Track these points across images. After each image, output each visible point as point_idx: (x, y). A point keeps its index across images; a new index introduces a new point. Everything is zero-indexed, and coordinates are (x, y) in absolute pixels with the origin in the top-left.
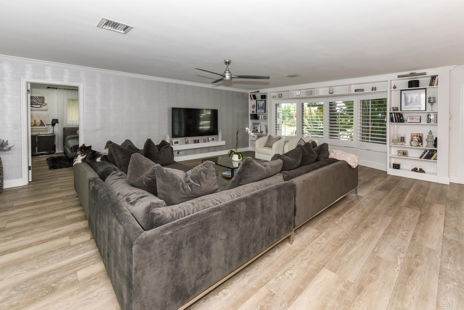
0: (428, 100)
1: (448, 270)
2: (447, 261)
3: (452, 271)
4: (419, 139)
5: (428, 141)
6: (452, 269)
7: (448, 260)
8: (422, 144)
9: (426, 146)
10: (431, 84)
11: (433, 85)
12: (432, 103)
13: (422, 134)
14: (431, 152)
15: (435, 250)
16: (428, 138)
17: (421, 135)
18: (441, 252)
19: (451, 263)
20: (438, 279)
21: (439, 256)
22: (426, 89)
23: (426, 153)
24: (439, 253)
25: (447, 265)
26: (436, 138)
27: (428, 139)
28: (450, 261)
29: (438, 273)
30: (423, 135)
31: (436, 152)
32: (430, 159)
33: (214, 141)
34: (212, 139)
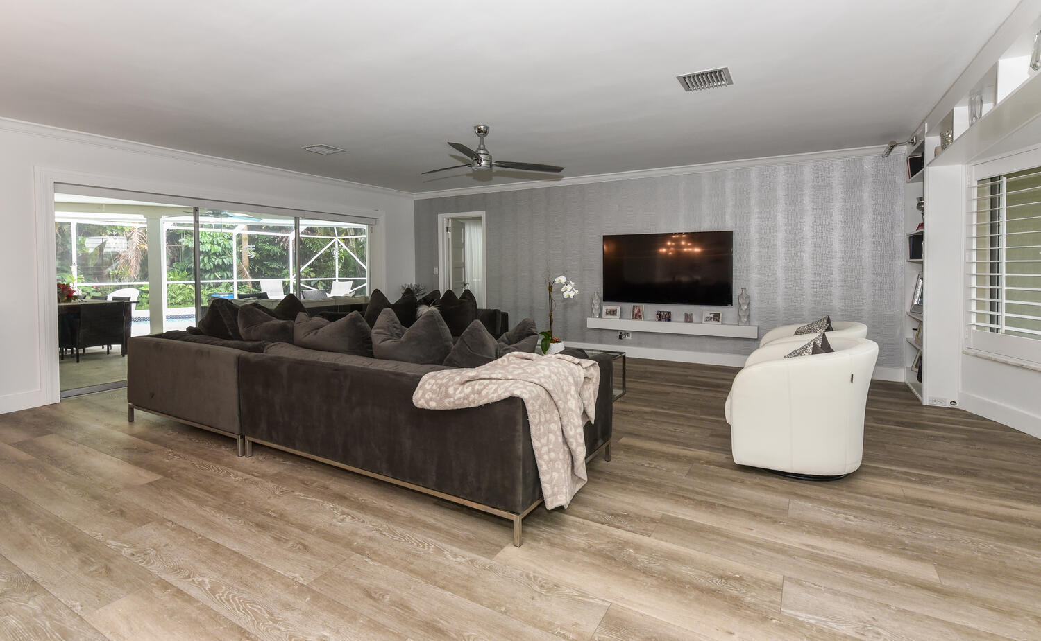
1: (29, 600)
2: (50, 612)
3: (20, 605)
6: (22, 607)
7: (49, 617)
15: (98, 609)
18: (81, 617)
19: (36, 615)
20: (29, 574)
21: (74, 606)
24: (82, 610)
25: (40, 605)
28: (43, 617)
29: (38, 581)
33: (716, 323)
34: (712, 316)
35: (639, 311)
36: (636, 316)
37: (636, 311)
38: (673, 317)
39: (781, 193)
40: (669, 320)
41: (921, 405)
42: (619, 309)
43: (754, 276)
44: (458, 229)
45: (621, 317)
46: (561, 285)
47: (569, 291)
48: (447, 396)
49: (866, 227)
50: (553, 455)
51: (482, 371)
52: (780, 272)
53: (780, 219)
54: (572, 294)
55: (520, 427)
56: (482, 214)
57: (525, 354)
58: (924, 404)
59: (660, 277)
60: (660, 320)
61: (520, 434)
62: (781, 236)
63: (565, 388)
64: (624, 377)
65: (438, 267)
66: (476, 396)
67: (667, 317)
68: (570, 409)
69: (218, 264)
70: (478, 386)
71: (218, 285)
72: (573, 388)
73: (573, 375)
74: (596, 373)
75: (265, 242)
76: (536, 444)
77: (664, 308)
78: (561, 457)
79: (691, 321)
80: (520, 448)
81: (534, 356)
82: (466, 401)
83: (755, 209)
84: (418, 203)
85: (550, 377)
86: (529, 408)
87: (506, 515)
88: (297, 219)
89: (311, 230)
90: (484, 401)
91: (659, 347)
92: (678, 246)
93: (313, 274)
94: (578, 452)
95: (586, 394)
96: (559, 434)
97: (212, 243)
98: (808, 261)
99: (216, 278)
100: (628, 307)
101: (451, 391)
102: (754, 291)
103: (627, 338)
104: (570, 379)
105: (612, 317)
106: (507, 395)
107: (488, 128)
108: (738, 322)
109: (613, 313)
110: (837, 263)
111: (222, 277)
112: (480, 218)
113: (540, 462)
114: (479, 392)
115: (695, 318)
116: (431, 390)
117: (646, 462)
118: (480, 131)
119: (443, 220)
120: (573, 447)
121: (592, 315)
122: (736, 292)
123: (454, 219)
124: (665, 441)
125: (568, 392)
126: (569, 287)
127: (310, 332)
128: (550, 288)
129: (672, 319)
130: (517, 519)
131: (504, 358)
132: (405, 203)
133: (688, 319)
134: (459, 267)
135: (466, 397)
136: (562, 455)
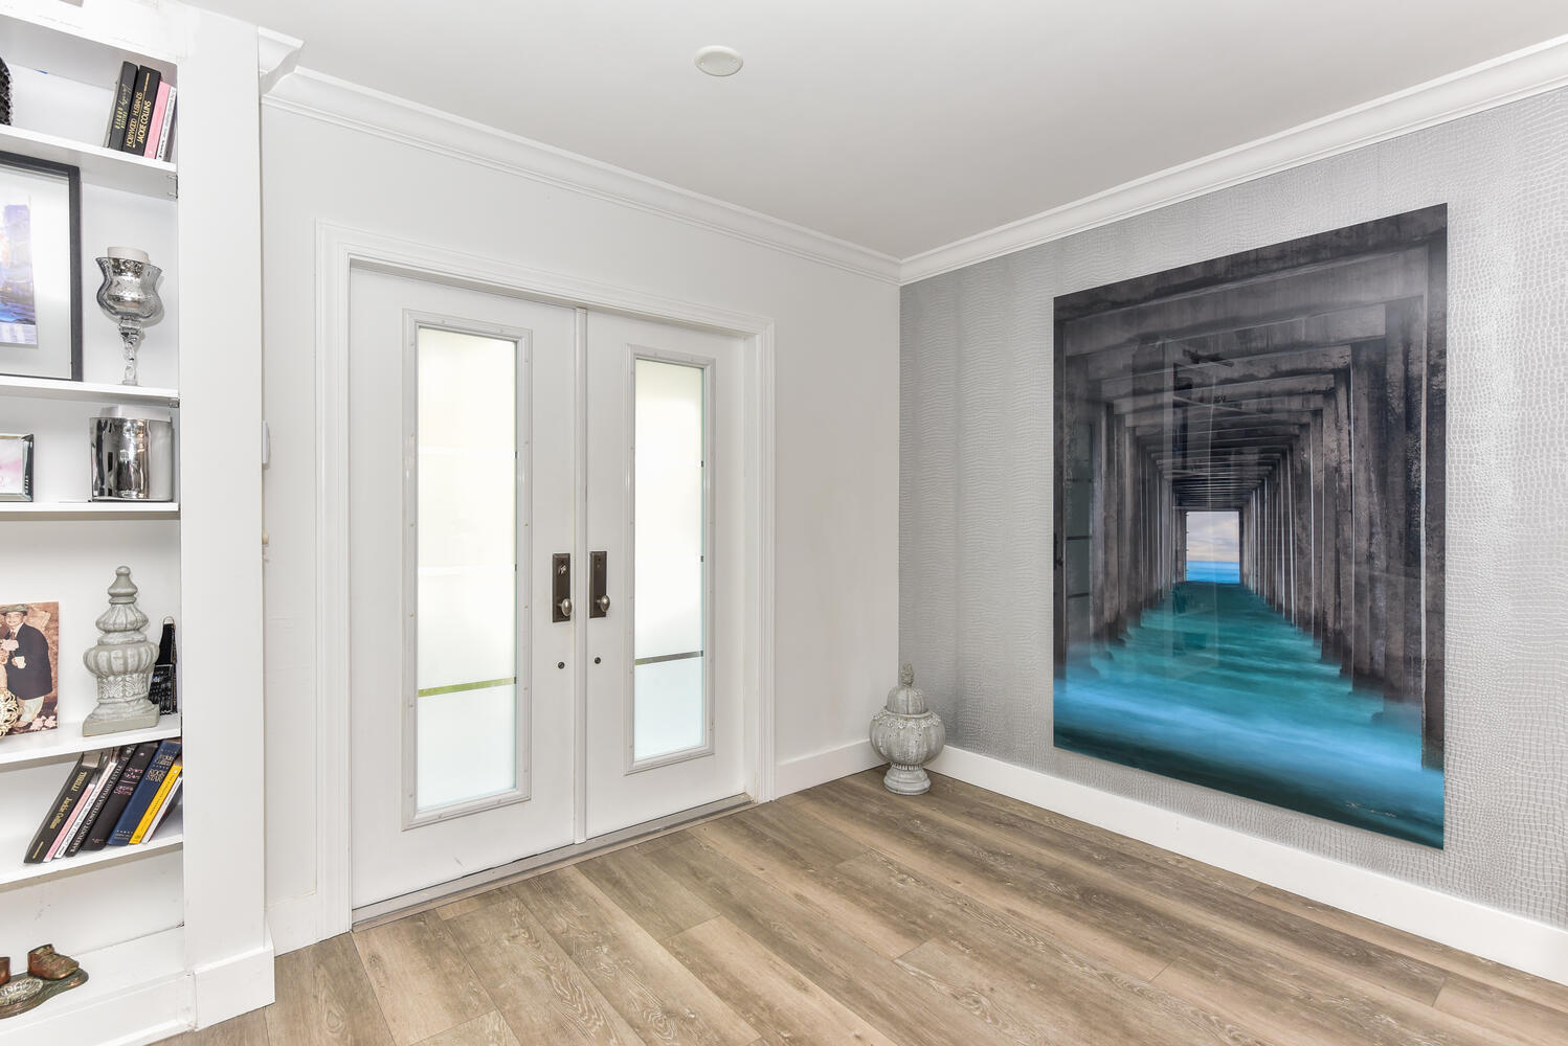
0: (92, 279)
4: (20, 662)
5: (101, 674)
8: (49, 709)
9: (90, 727)
10: (126, 135)
11: (140, 150)
12: (134, 317)
13: (46, 607)
14: (133, 773)
16: (101, 644)
17: (39, 622)
22: (71, 173)
23: (95, 790)
26: (169, 631)
27: (103, 656)
30: (54, 619)
31: (178, 756)
32: (124, 842)
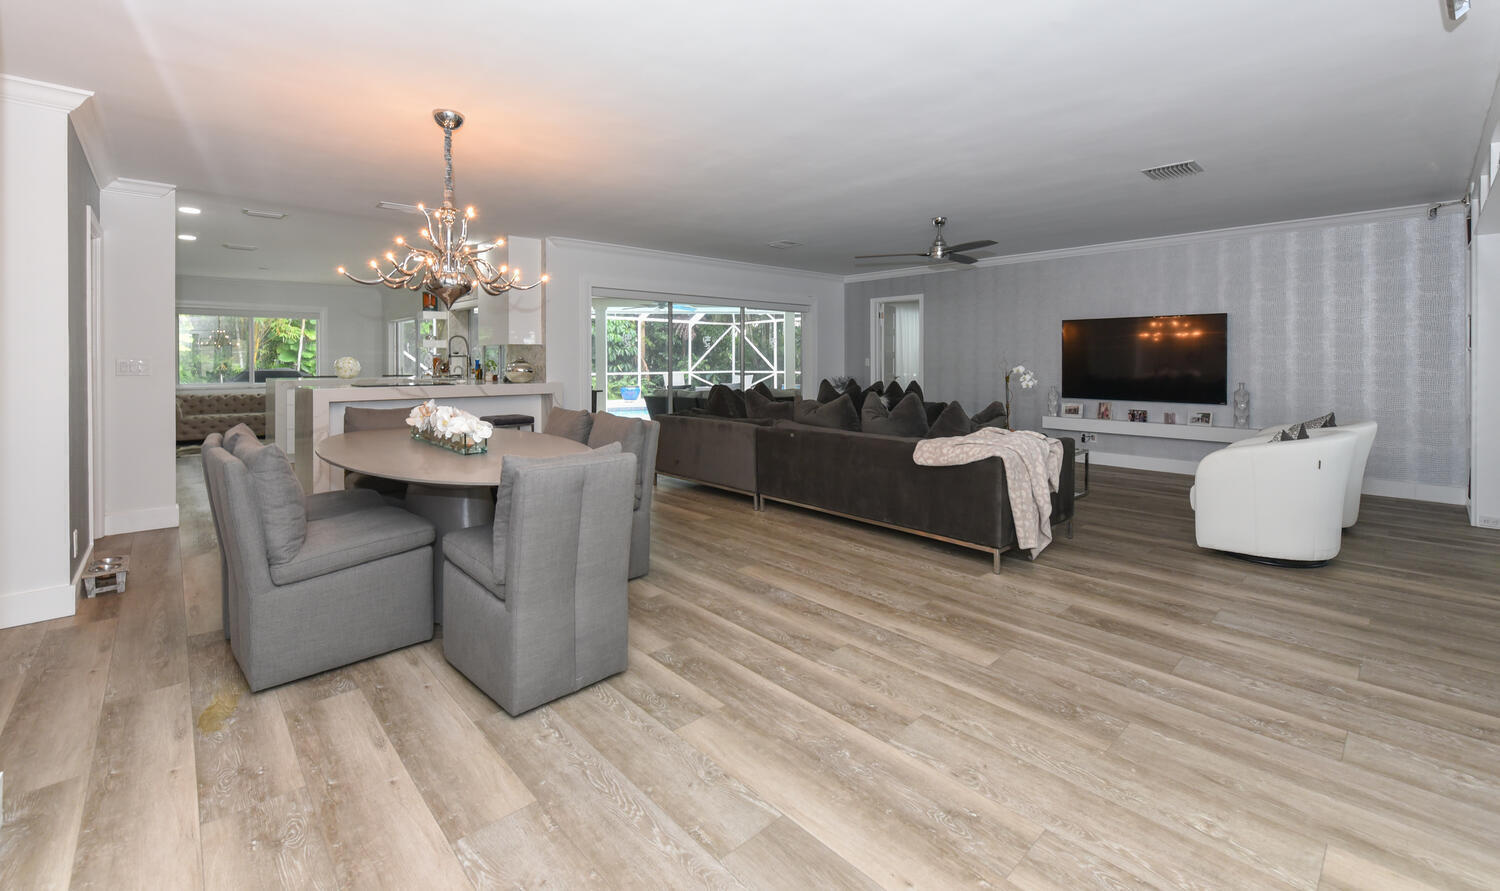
33: (1206, 424)
34: (1200, 416)
35: (1106, 409)
36: (1103, 415)
37: (1103, 409)
38: (1149, 417)
39: (1291, 265)
40: (1145, 421)
41: (1470, 526)
42: (1081, 407)
43: (1256, 369)
44: (890, 311)
45: (1084, 417)
46: (1019, 375)
47: (1028, 382)
48: (942, 455)
49: (1411, 306)
50: (1025, 507)
51: (969, 438)
52: (1291, 365)
53: (1292, 298)
54: (1031, 384)
55: (1000, 480)
56: (920, 297)
57: (997, 429)
58: (1473, 524)
59: (1139, 372)
60: (1133, 420)
61: (999, 486)
62: (1292, 318)
63: (1034, 456)
64: (1086, 480)
65: (870, 358)
66: (965, 456)
67: (1142, 417)
68: (1038, 474)
69: (621, 356)
70: (966, 449)
71: (620, 378)
72: (1041, 457)
73: (1041, 448)
74: (1059, 450)
75: (660, 331)
76: (1012, 495)
77: (1139, 406)
78: (1031, 510)
79: (1173, 423)
80: (999, 496)
81: (1006, 431)
82: (957, 460)
83: (1257, 286)
84: (849, 287)
85: (1021, 446)
86: (1007, 465)
87: (987, 549)
88: (742, 308)
89: (708, 317)
90: (969, 461)
91: (1132, 453)
92: (1167, 329)
93: (708, 367)
94: (1045, 508)
95: (1051, 466)
96: (1030, 491)
97: (615, 332)
98: (1328, 348)
99: (618, 371)
100: (1093, 404)
101: (945, 451)
102: (1256, 387)
103: (1091, 441)
104: (1038, 449)
105: (1073, 416)
106: (990, 455)
107: (945, 218)
108: (1235, 423)
109: (1075, 411)
110: (1370, 352)
111: (624, 370)
112: (916, 302)
113: (1014, 509)
114: (967, 453)
115: (1177, 419)
116: (927, 451)
117: (1108, 542)
118: (937, 223)
119: (875, 305)
120: (1041, 504)
121: (1049, 413)
122: (1232, 387)
123: (886, 304)
124: (1129, 531)
125: (1037, 460)
126: (1028, 377)
127: (810, 411)
128: (1007, 379)
129: (1148, 419)
130: (996, 553)
131: (981, 431)
132: (835, 288)
133: (1169, 419)
134: (890, 358)
135: (957, 456)
136: (1032, 508)
